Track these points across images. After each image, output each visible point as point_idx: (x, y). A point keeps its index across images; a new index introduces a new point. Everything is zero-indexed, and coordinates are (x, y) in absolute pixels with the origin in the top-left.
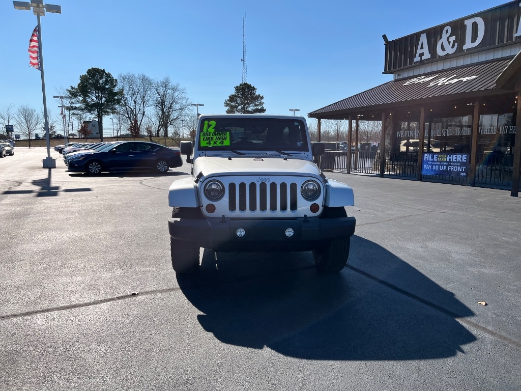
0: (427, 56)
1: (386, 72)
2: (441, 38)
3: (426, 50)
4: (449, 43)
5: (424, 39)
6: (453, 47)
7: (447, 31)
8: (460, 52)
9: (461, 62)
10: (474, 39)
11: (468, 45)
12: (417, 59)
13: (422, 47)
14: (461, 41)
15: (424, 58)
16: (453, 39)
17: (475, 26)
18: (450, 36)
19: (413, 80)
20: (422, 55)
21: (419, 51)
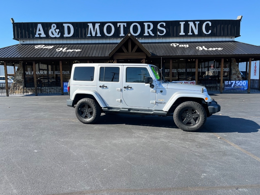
0: (43, 35)
1: (14, 38)
2: (51, 28)
3: (42, 32)
4: (56, 32)
5: (40, 26)
6: (58, 34)
7: (54, 26)
8: (62, 37)
9: (61, 42)
10: (69, 33)
11: (66, 35)
12: (37, 36)
13: (39, 30)
14: (62, 32)
15: (41, 36)
16: (58, 30)
17: (69, 28)
18: (56, 29)
19: (39, 46)
20: (40, 34)
21: (38, 32)
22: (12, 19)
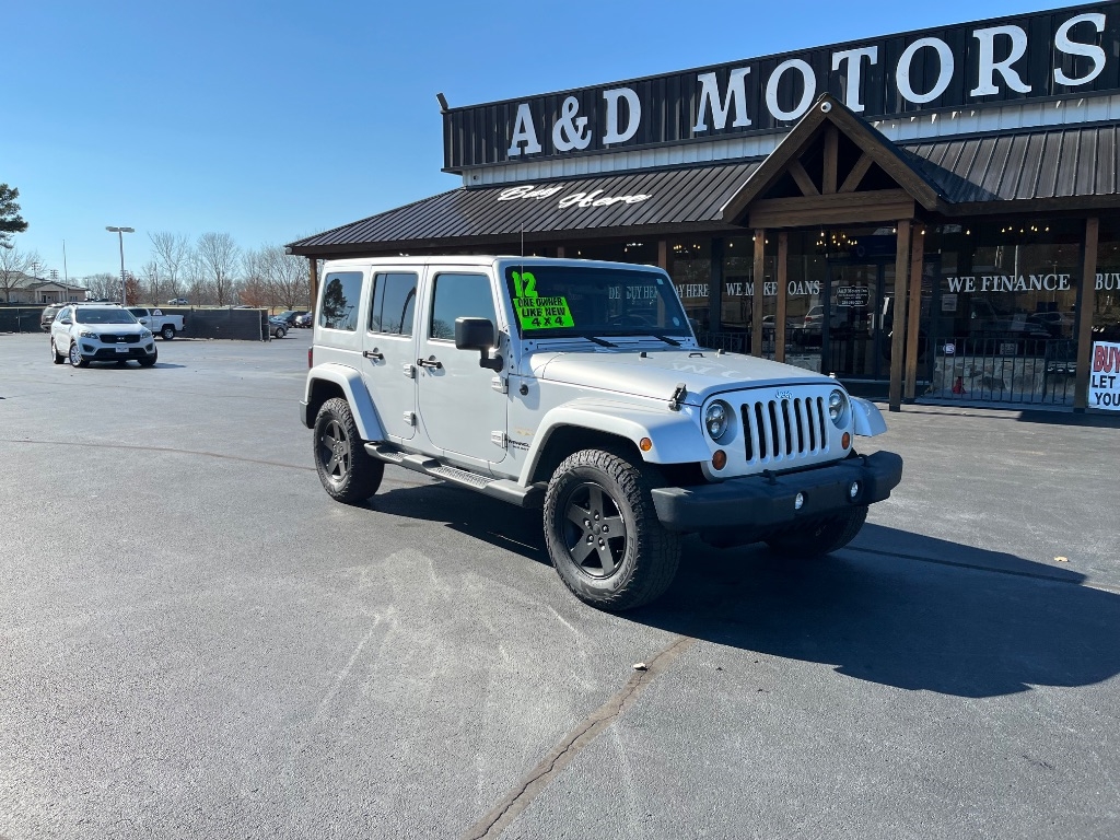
0: (534, 147)
1: (447, 169)
2: (559, 116)
3: (530, 135)
4: (576, 128)
5: (524, 113)
6: (583, 137)
7: (571, 107)
8: (597, 148)
9: (596, 166)
10: (622, 128)
11: (612, 137)
12: (514, 151)
13: (522, 130)
14: (597, 127)
15: (528, 150)
16: (582, 121)
17: (622, 103)
18: (578, 115)
19: (515, 190)
20: (523, 144)
21: (517, 137)
22: (441, 97)
